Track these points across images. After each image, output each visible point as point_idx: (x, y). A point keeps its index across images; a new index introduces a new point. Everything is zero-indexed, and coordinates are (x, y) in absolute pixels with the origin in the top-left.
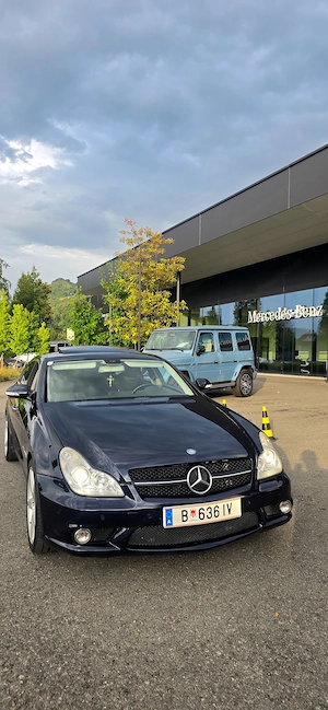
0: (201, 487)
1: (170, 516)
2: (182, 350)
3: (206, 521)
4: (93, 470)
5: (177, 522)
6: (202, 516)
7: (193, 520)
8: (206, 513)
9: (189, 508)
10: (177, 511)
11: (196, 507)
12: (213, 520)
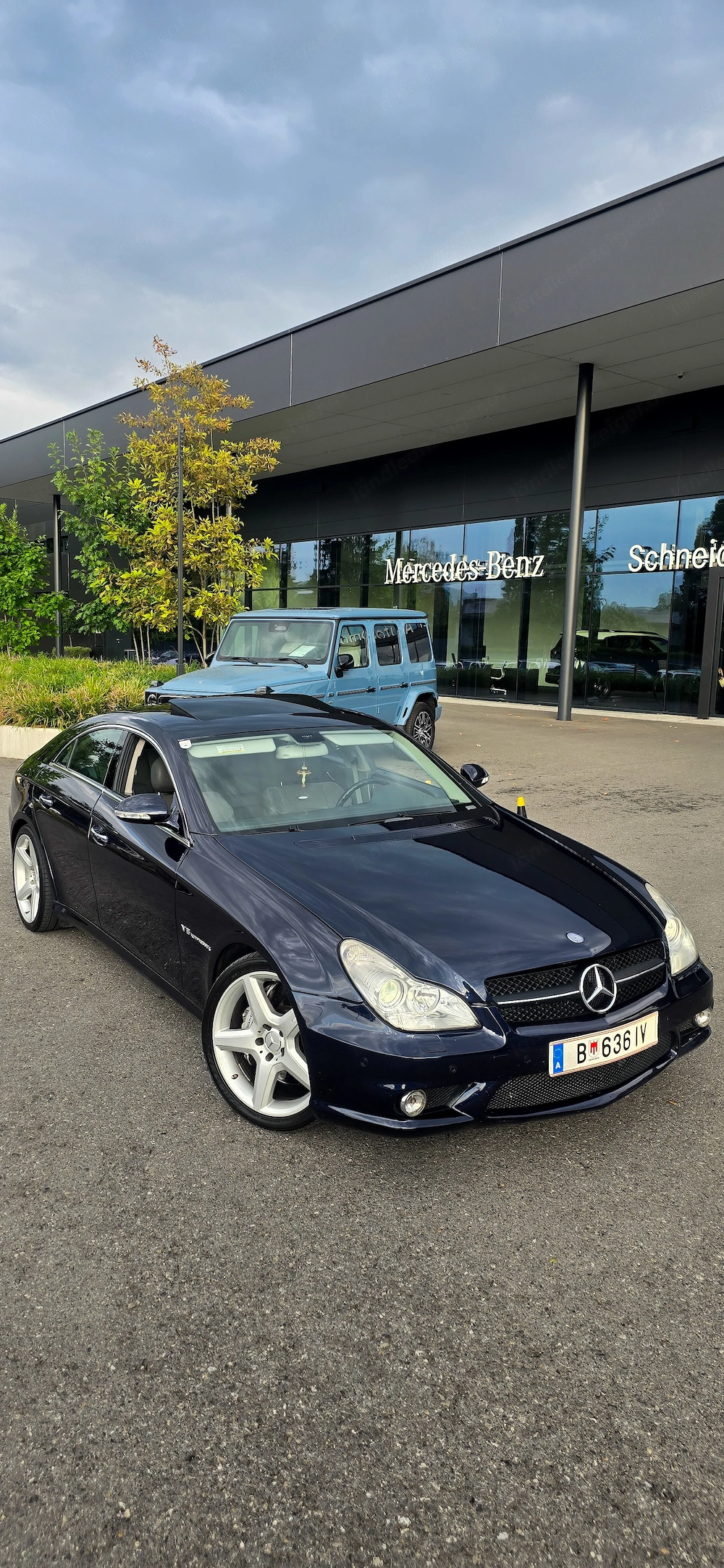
0: (603, 1000)
1: (559, 1057)
2: (304, 662)
3: (613, 1057)
4: (410, 981)
5: (571, 1064)
6: (607, 1050)
7: (595, 1060)
8: (613, 1044)
9: (587, 1040)
10: (570, 1046)
11: (598, 1037)
12: (623, 1054)
